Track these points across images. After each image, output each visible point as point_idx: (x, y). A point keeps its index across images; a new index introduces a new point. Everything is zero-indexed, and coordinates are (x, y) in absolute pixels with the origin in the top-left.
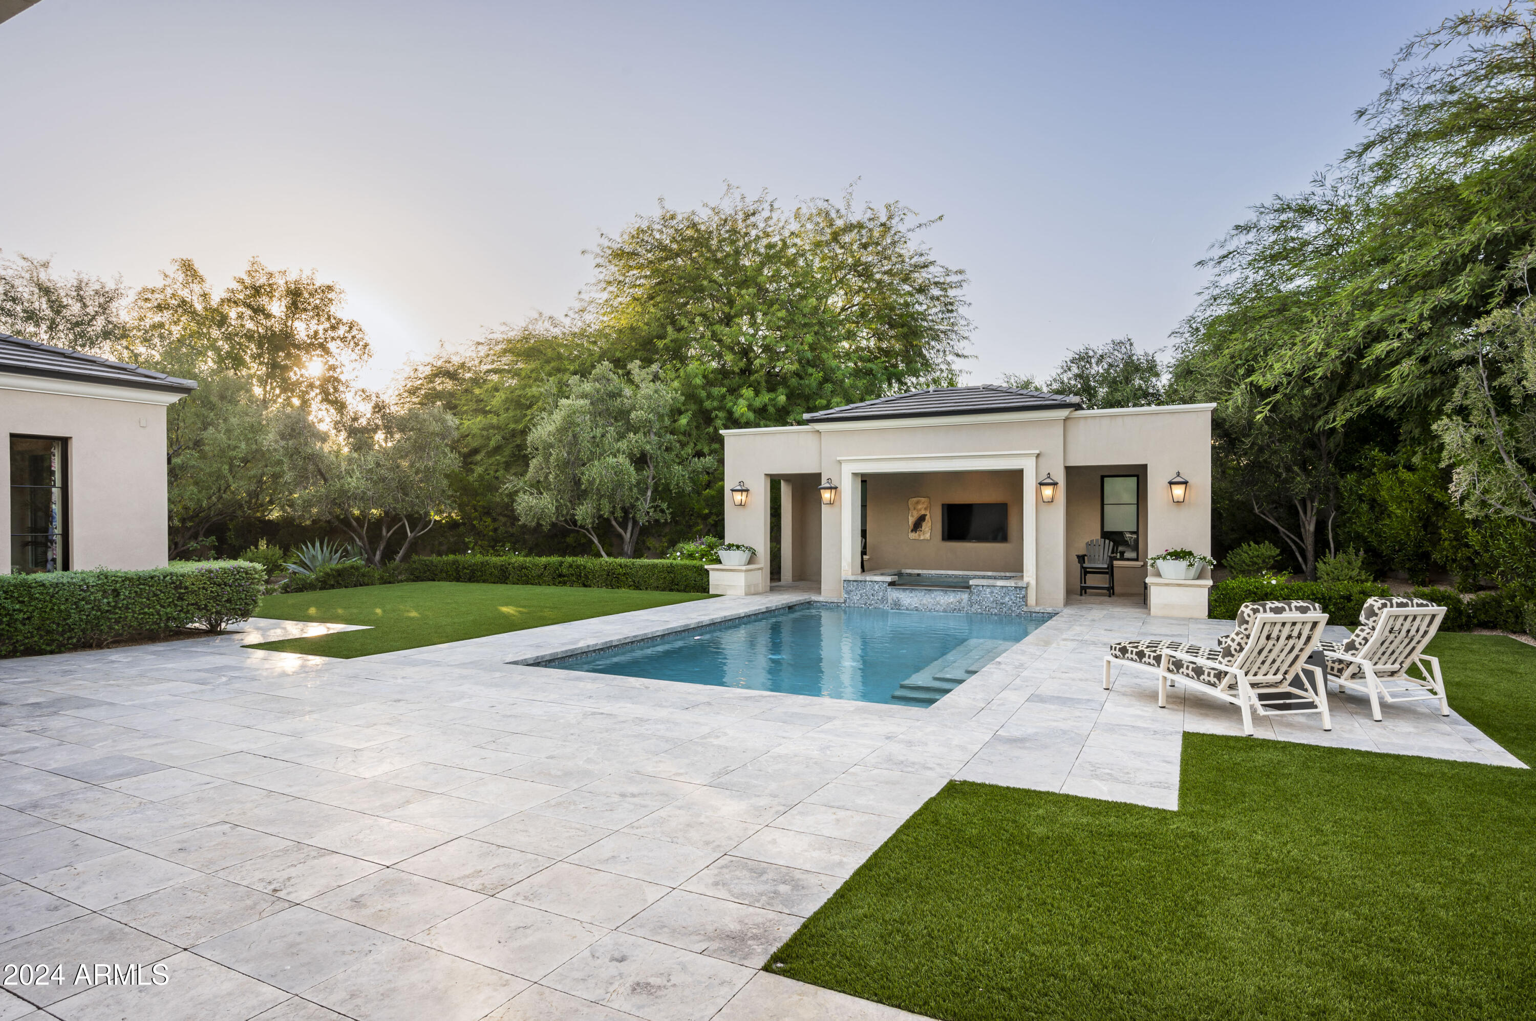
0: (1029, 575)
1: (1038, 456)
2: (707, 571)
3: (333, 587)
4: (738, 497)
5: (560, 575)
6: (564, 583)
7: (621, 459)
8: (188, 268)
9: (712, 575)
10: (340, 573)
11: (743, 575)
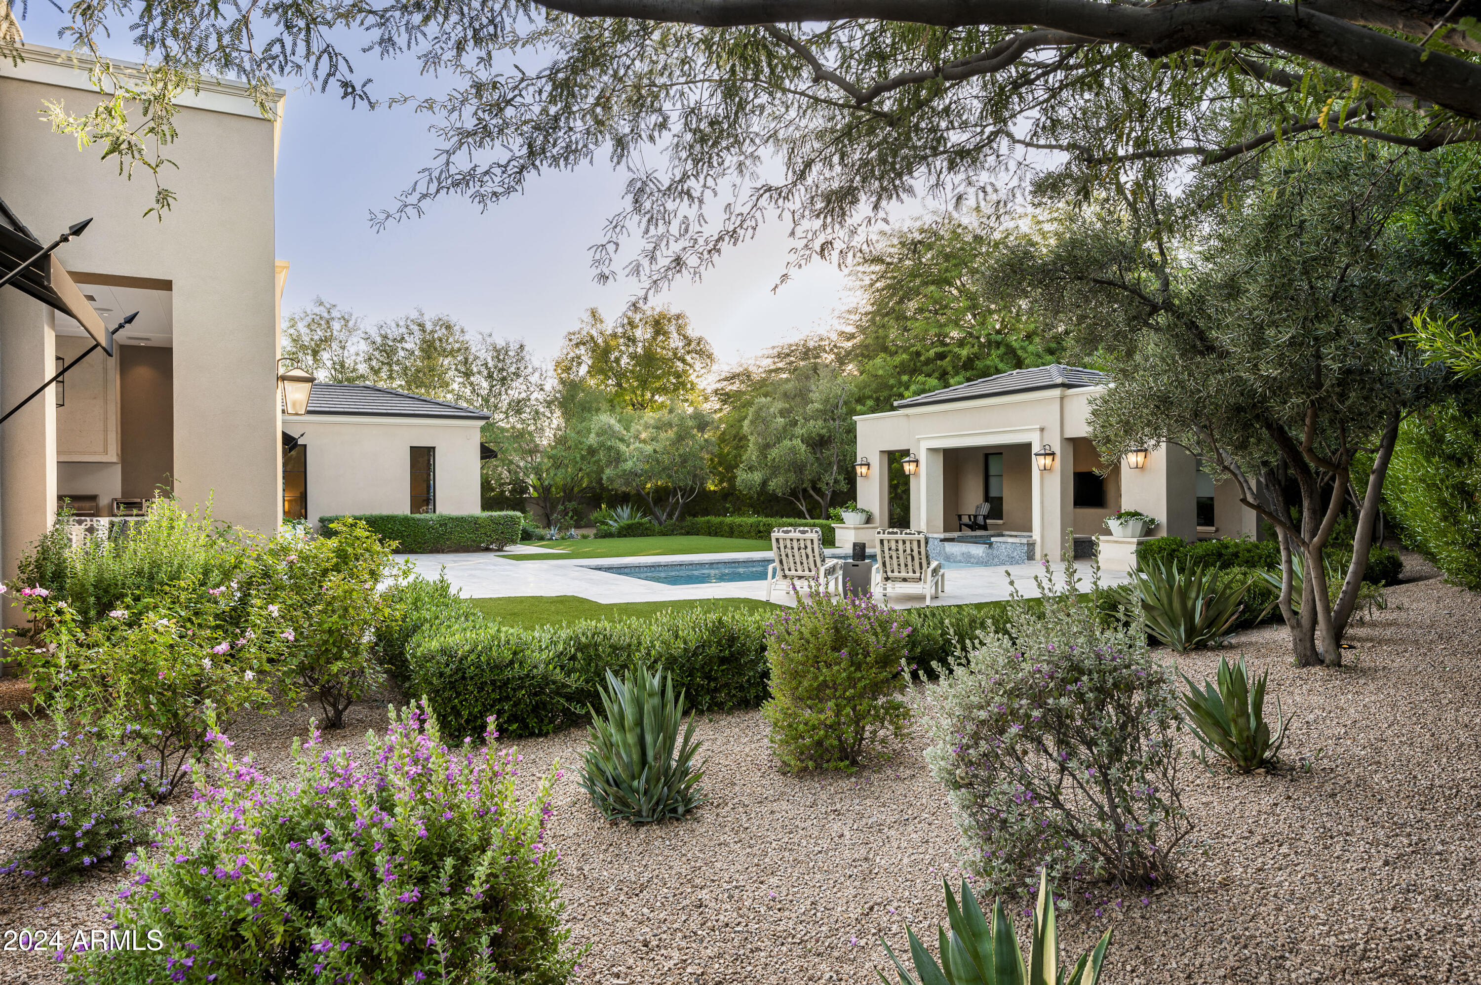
0: (1036, 535)
1: (1042, 430)
2: (834, 529)
3: (625, 536)
4: (864, 470)
5: (760, 532)
6: (761, 537)
7: (797, 442)
8: (594, 314)
9: (837, 531)
10: (629, 527)
11: (853, 531)
